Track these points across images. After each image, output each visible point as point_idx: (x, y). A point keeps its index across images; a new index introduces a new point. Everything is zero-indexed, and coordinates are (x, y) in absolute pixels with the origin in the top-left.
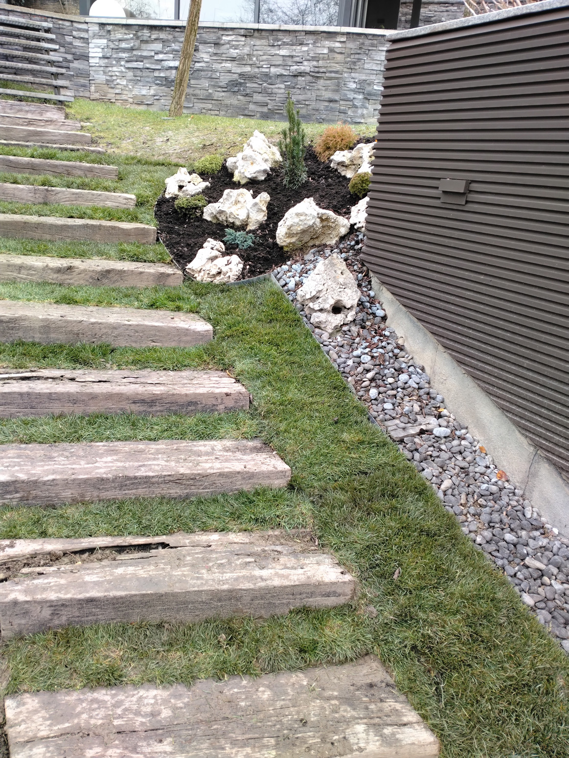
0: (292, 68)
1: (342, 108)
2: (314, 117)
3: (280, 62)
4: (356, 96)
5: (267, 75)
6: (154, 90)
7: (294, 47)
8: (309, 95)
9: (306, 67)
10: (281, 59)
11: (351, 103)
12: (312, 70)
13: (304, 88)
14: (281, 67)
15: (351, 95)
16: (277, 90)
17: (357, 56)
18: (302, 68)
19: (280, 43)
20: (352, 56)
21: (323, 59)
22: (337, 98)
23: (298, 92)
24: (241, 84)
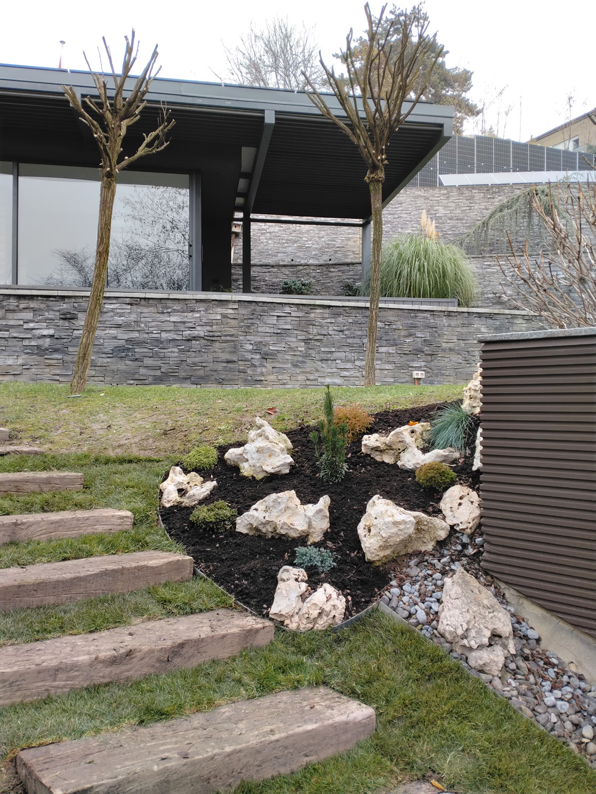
0: (184, 333)
1: (241, 367)
2: (213, 378)
3: (172, 328)
4: (253, 356)
5: (158, 340)
6: (23, 359)
7: (185, 314)
8: (205, 357)
9: (200, 331)
10: (172, 324)
11: (249, 363)
12: (206, 334)
13: (200, 351)
14: (173, 332)
15: (249, 356)
16: (170, 354)
17: (250, 321)
18: (196, 333)
19: (169, 310)
20: (246, 321)
21: (217, 324)
22: (235, 359)
23: (194, 354)
24: (128, 349)
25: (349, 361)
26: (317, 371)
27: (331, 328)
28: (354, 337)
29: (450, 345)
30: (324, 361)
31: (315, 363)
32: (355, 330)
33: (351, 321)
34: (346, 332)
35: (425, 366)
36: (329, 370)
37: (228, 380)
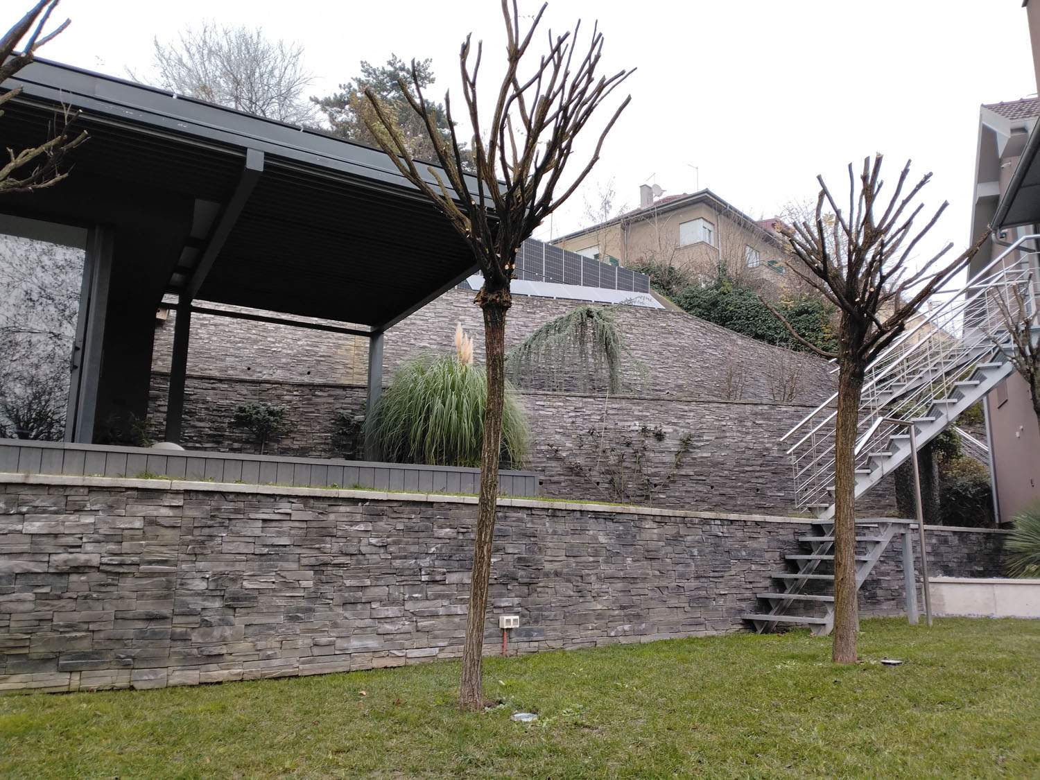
0: (54, 558)
1: (178, 630)
2: (110, 656)
3: (26, 548)
4: (207, 604)
7: (62, 517)
8: (97, 610)
9: (91, 554)
10: (28, 539)
11: (197, 619)
12: (105, 560)
13: (86, 597)
14: (26, 557)
15: (197, 604)
16: (12, 605)
17: (206, 531)
18: (82, 558)
19: (24, 509)
20: (196, 532)
21: (132, 538)
22: (166, 611)
23: (72, 605)
25: (392, 602)
26: (335, 625)
27: (364, 541)
28: (405, 557)
29: (556, 566)
30: (349, 606)
31: (331, 609)
32: (407, 543)
33: (400, 526)
34: (391, 549)
35: (519, 605)
36: (358, 623)
37: (146, 659)
